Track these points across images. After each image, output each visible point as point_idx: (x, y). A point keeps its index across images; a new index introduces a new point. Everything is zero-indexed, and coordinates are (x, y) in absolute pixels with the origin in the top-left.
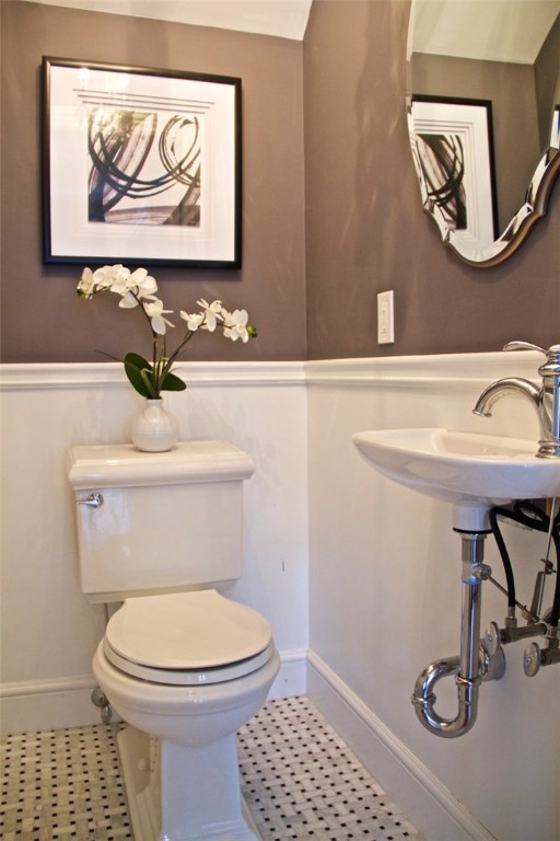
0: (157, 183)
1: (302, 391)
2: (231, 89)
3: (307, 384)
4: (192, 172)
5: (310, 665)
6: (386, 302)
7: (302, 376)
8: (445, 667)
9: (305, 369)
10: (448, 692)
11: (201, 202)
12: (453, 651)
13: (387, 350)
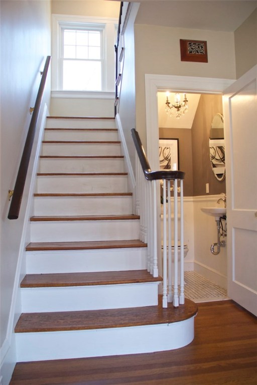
0: (162, 161)
1: (192, 203)
2: (176, 141)
3: (194, 201)
4: (169, 158)
5: (195, 263)
6: (207, 185)
7: (192, 200)
8: (215, 244)
9: (193, 198)
10: (216, 248)
11: (171, 164)
12: (216, 242)
13: (208, 194)
